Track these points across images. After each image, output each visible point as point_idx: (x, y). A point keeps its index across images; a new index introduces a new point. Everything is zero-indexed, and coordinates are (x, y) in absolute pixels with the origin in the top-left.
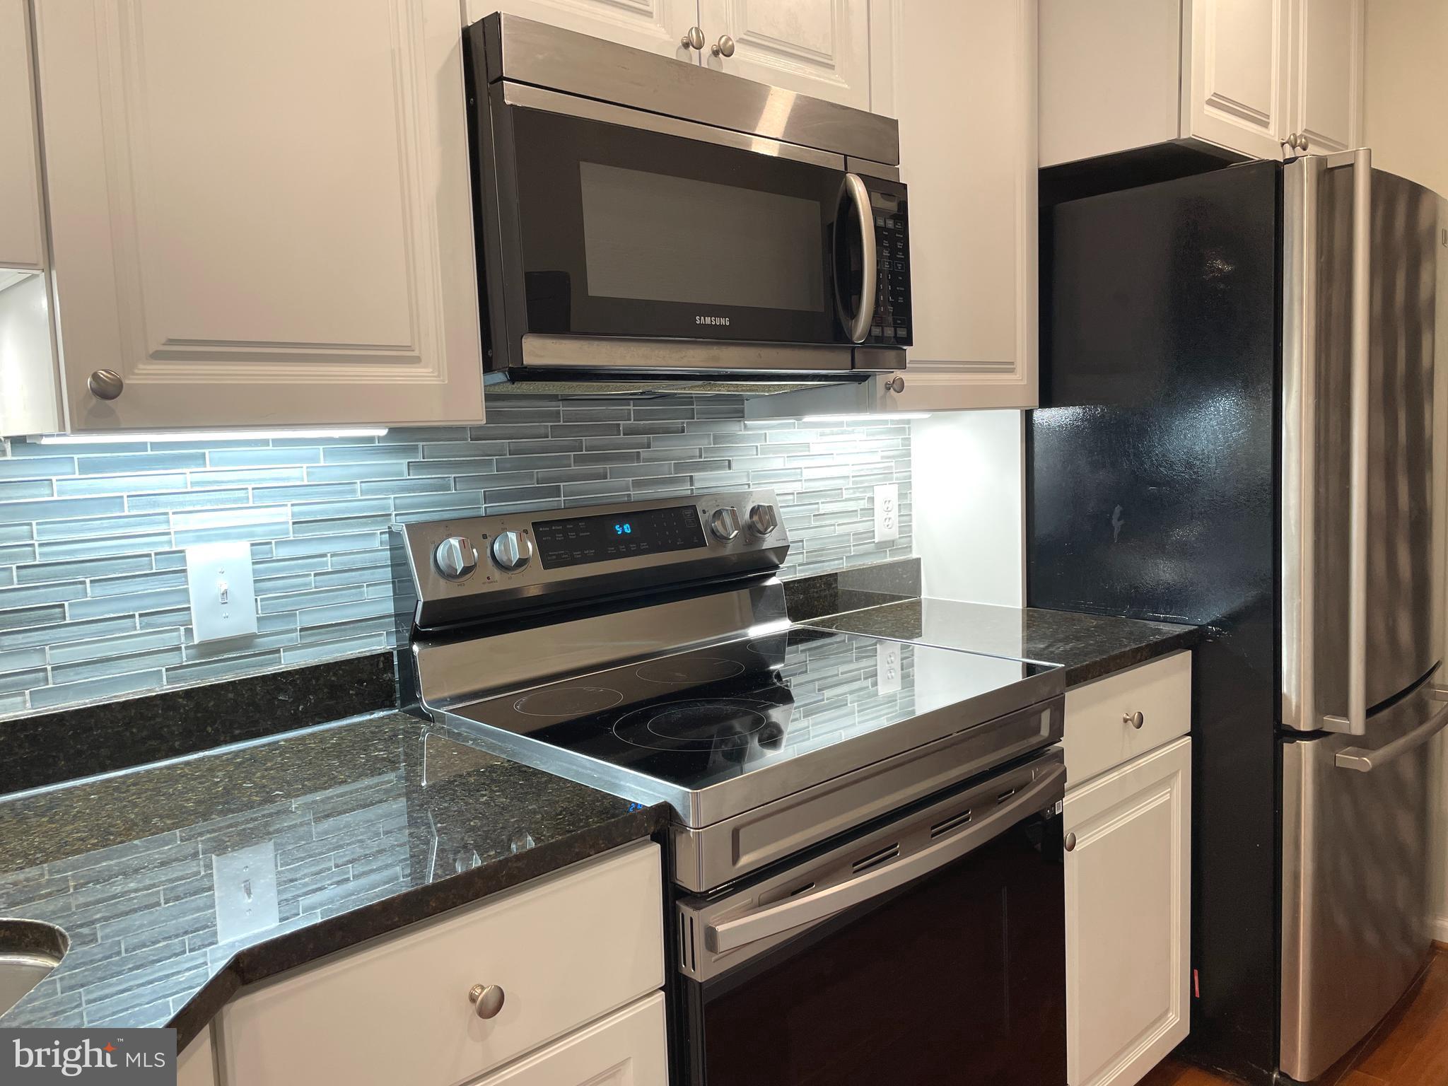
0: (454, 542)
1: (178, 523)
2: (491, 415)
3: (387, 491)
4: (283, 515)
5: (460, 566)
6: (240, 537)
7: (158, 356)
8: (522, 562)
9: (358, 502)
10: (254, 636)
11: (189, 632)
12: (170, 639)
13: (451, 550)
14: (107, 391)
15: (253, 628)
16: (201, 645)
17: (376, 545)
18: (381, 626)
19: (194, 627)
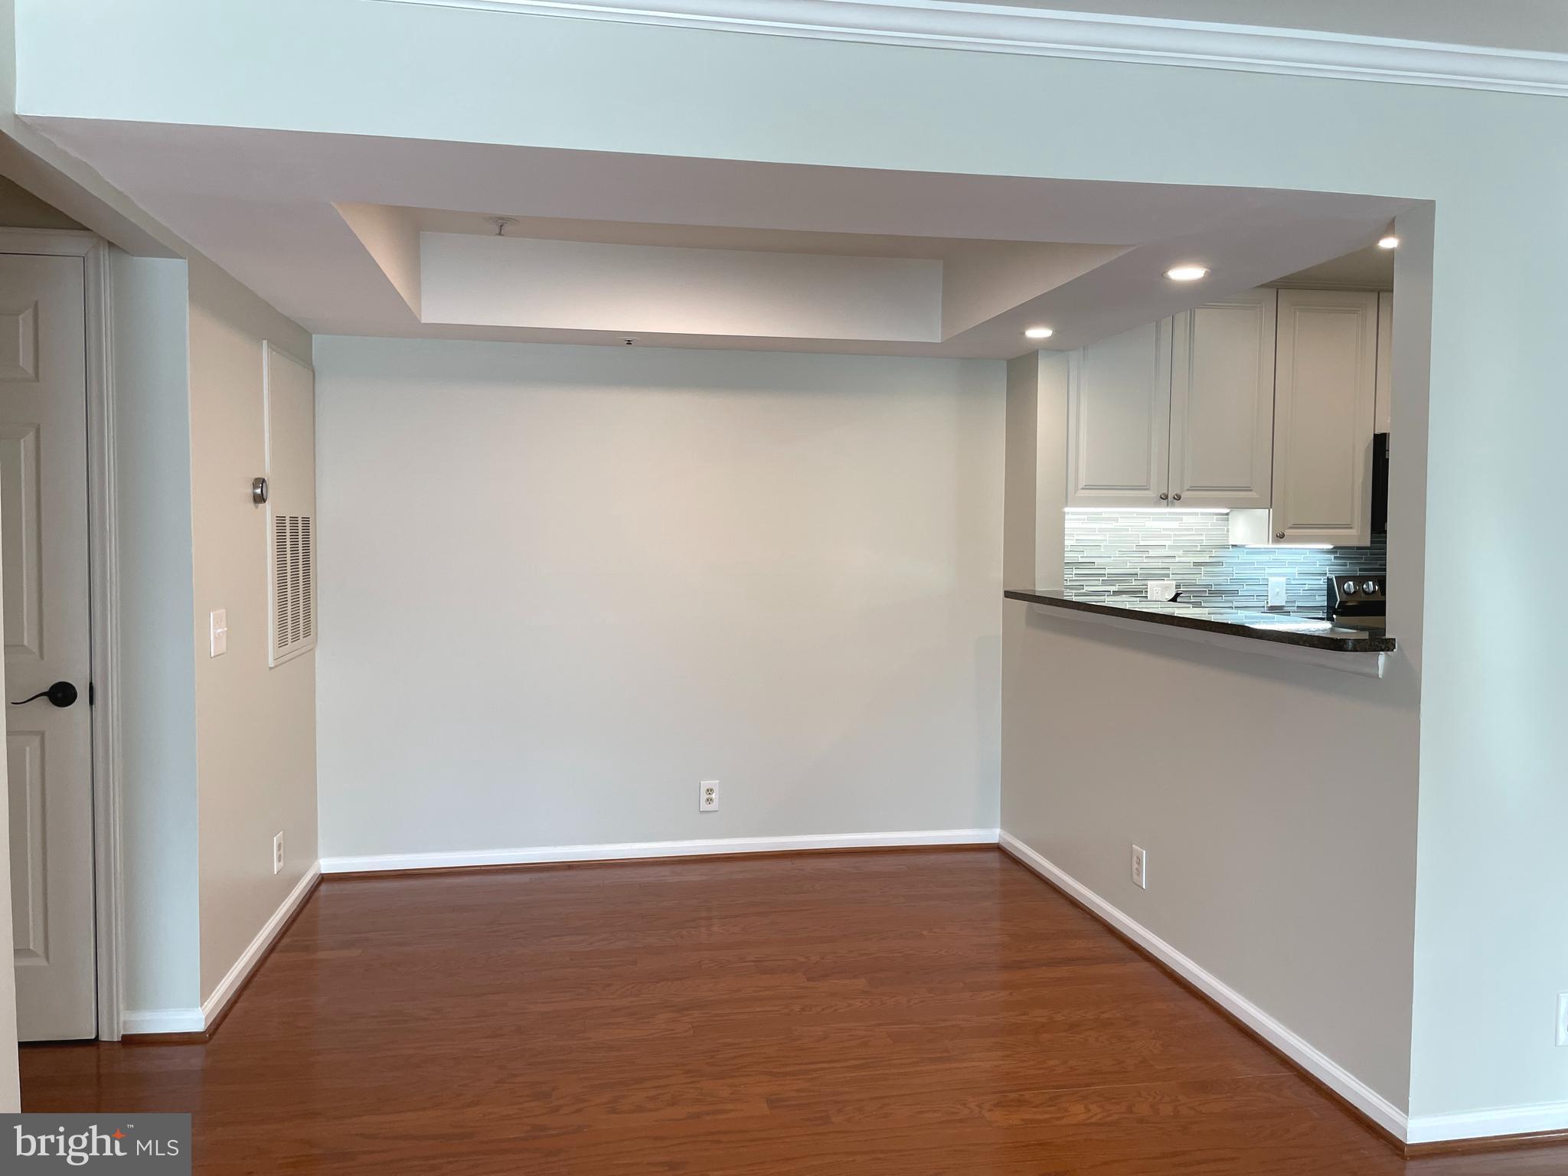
0: (1351, 583)
1: (1268, 571)
2: (1372, 542)
3: (1328, 565)
4: (1296, 570)
5: (1352, 590)
6: (1284, 576)
7: (1291, 528)
8: (1374, 592)
9: (1317, 569)
10: (1284, 606)
11: (1267, 602)
12: (1262, 604)
13: (1350, 586)
14: (1282, 536)
15: (1284, 604)
16: (1271, 607)
17: (1322, 582)
18: (1321, 610)
19: (1269, 601)
